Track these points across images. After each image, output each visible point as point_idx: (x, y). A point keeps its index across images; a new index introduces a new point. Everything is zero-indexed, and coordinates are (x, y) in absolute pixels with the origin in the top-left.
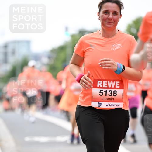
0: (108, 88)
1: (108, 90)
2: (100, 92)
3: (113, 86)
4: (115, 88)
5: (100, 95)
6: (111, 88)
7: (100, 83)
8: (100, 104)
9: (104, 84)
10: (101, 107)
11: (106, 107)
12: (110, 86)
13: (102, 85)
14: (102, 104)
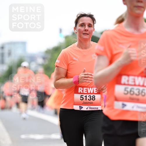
0: (88, 93)
1: (88, 95)
2: (81, 97)
3: (92, 92)
4: (93, 93)
5: (81, 99)
6: (90, 93)
7: (81, 89)
8: (81, 107)
9: (84, 90)
10: (82, 109)
11: (86, 110)
12: (89, 92)
13: (83, 91)
14: (83, 107)
